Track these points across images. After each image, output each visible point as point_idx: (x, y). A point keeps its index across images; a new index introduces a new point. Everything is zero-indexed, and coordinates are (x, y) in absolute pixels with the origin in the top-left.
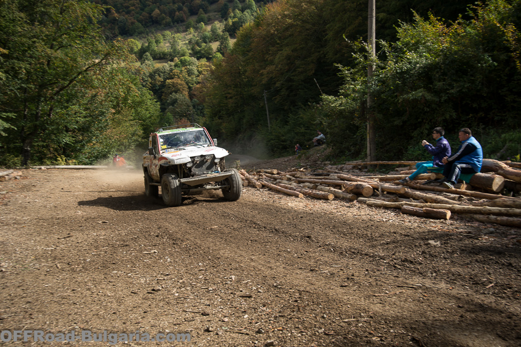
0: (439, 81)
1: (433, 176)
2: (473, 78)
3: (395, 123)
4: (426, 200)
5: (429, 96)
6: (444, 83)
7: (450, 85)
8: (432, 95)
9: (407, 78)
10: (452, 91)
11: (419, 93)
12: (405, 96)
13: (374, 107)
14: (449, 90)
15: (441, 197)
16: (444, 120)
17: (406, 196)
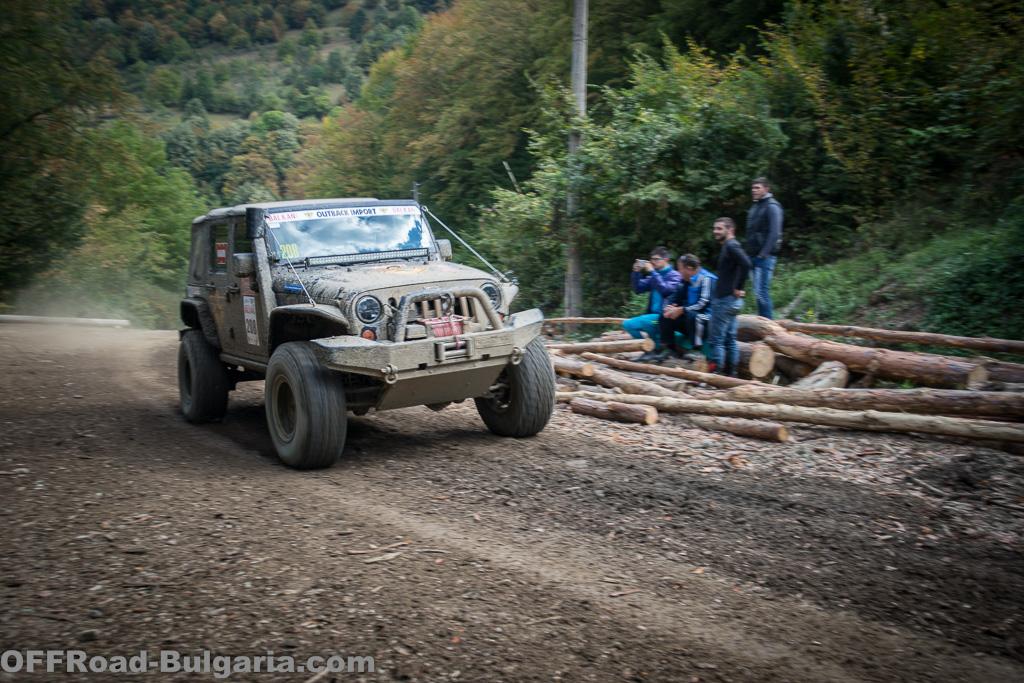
0: (696, 167)
1: (648, 345)
2: (752, 165)
3: (617, 247)
4: (626, 389)
5: (674, 197)
6: (703, 172)
7: (713, 176)
8: (682, 194)
9: (638, 160)
10: (714, 188)
11: (656, 190)
12: (632, 195)
13: (580, 215)
14: (709, 185)
15: (652, 385)
16: (702, 243)
17: (592, 381)
